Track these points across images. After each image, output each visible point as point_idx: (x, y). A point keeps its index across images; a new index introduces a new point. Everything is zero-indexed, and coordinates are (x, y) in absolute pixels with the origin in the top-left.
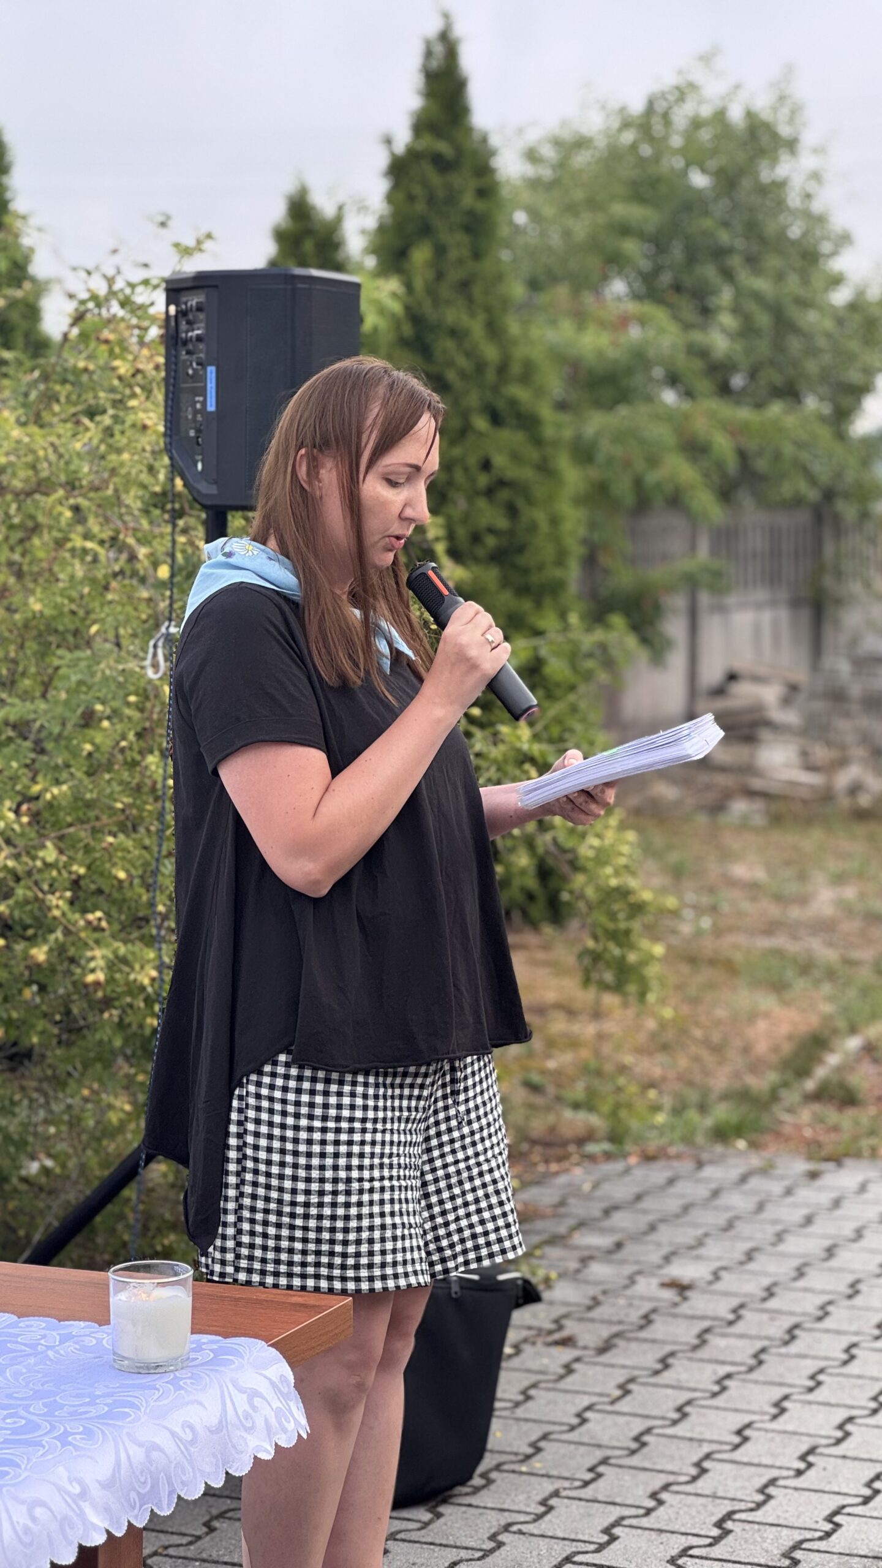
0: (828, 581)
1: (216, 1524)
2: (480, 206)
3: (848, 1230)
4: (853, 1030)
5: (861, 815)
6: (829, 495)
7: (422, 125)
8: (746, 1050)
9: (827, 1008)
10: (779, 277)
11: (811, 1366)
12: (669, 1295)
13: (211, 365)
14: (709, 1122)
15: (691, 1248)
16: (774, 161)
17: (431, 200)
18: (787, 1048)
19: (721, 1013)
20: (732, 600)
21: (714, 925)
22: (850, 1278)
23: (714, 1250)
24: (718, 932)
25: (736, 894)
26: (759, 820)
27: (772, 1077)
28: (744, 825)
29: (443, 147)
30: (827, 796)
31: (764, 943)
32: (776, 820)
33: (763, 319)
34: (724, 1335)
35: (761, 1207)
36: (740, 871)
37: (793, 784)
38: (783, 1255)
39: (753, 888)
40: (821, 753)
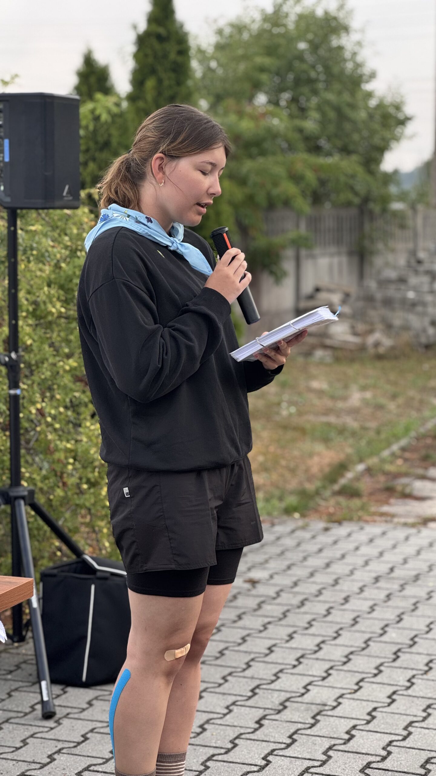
0: (367, 243)
1: (13, 693)
2: (180, 59)
3: (338, 554)
4: (361, 461)
5: (380, 357)
6: (366, 200)
7: (152, 19)
8: (307, 471)
9: (349, 450)
10: (340, 93)
11: (309, 617)
12: (247, 586)
13: (6, 138)
14: (283, 505)
15: (261, 564)
16: (339, 36)
17: (155, 57)
18: (327, 470)
19: (296, 453)
20: (317, 251)
21: (298, 410)
22: (335, 577)
23: (273, 565)
24: (300, 414)
25: (311, 396)
26: (329, 360)
27: (318, 484)
28: (321, 363)
29: (161, 30)
30: (362, 348)
31: (324, 419)
32: (337, 360)
33: (332, 115)
34: (270, 604)
35: (299, 545)
36: (315, 384)
37: (346, 342)
38: (306, 567)
39: (320, 393)
40: (361, 327)
